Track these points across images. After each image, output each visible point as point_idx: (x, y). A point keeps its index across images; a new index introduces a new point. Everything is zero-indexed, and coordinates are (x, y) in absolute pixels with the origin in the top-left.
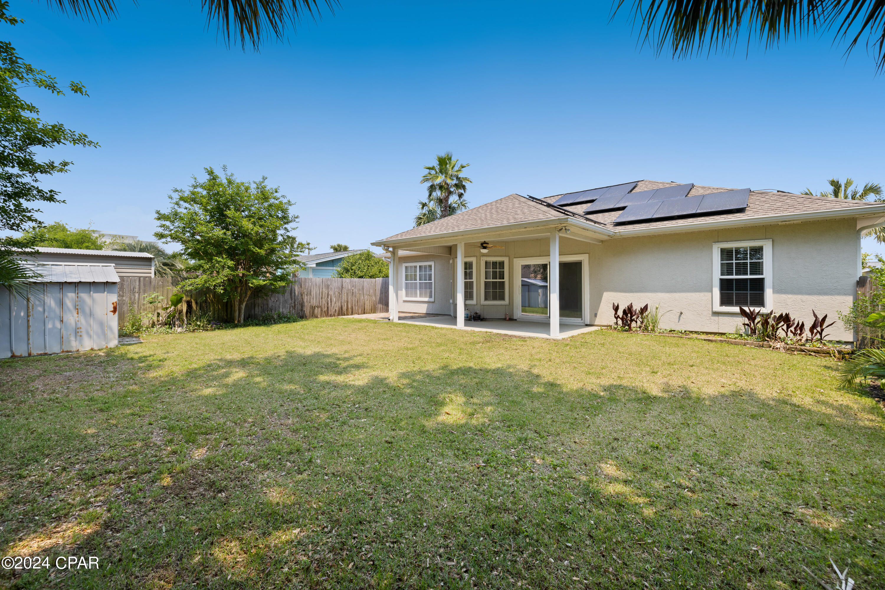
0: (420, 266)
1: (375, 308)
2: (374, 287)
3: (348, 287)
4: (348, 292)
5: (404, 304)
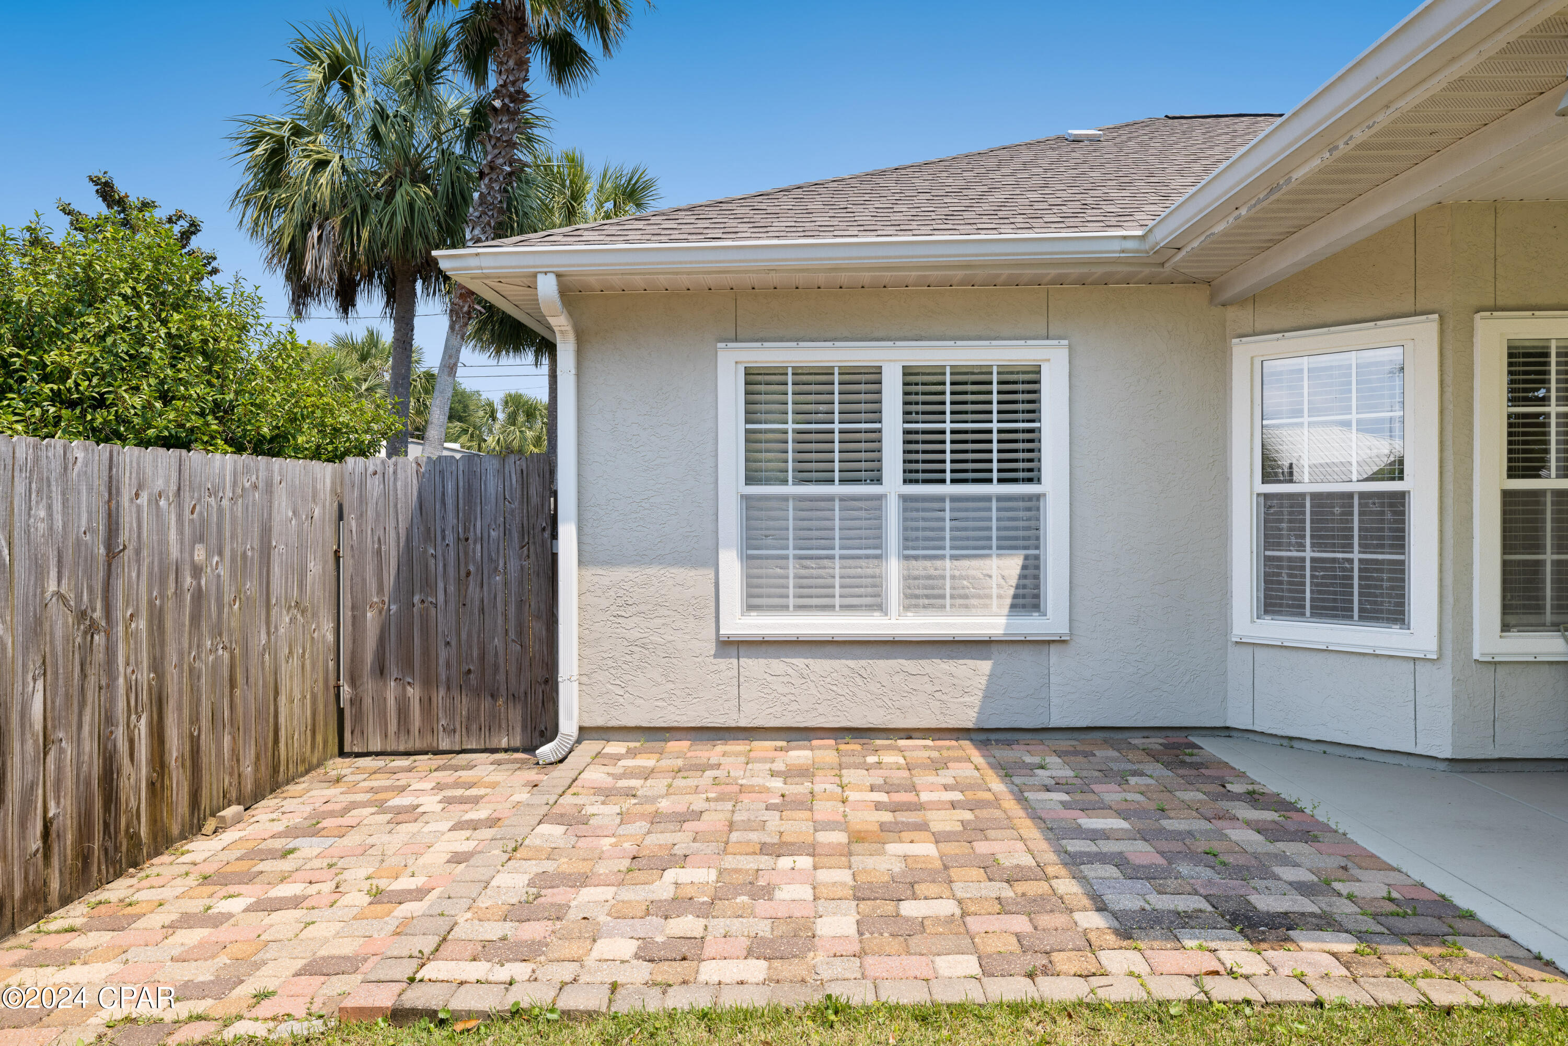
0: (911, 378)
1: (333, 708)
2: (329, 531)
3: (163, 541)
4: (162, 595)
5: (723, 663)
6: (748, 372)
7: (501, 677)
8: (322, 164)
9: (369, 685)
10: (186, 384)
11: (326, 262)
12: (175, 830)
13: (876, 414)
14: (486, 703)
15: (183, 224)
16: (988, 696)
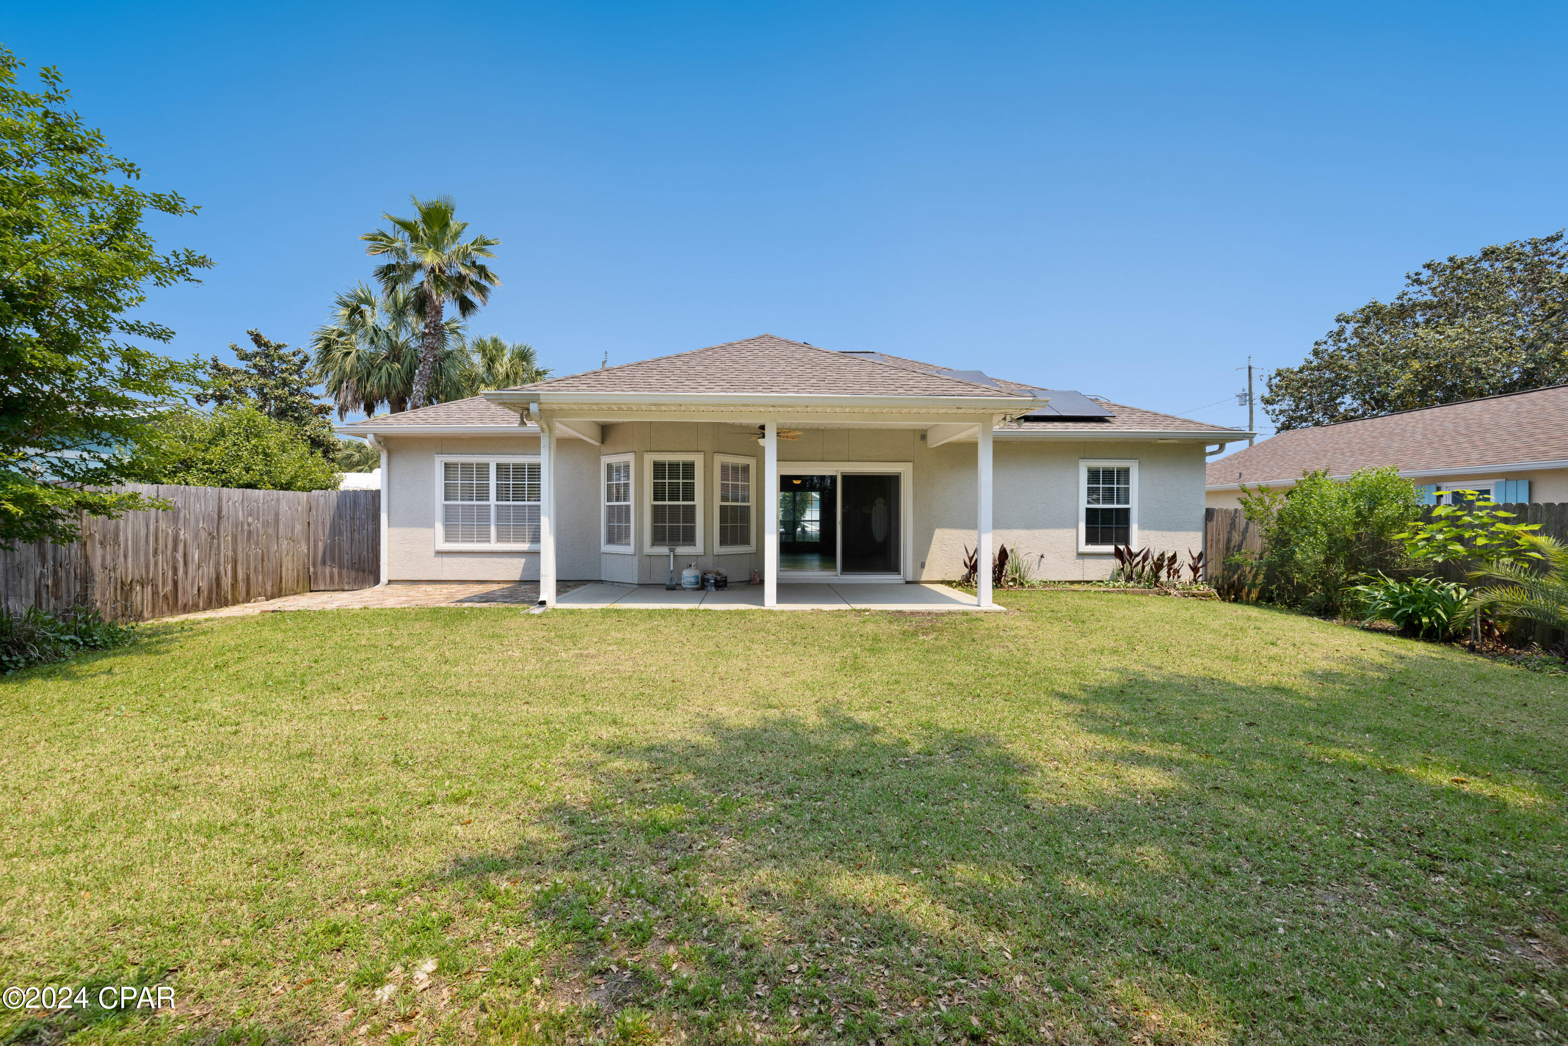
0: (499, 467)
1: (306, 575)
2: (305, 516)
3: (237, 515)
4: (237, 531)
5: (437, 559)
6: (446, 464)
7: (366, 565)
8: (348, 354)
9: (320, 568)
10: (256, 464)
11: (349, 398)
12: (241, 600)
13: (488, 478)
14: (361, 574)
15: (301, 356)
16: (524, 570)
